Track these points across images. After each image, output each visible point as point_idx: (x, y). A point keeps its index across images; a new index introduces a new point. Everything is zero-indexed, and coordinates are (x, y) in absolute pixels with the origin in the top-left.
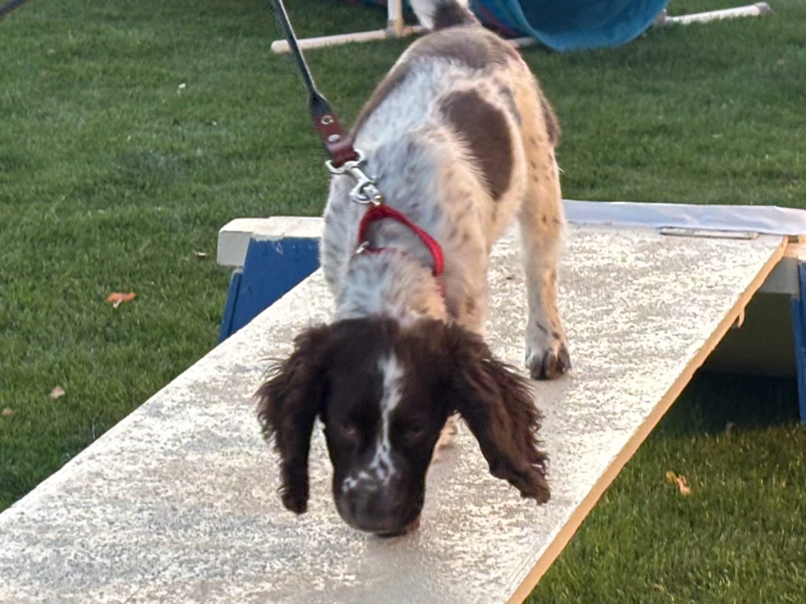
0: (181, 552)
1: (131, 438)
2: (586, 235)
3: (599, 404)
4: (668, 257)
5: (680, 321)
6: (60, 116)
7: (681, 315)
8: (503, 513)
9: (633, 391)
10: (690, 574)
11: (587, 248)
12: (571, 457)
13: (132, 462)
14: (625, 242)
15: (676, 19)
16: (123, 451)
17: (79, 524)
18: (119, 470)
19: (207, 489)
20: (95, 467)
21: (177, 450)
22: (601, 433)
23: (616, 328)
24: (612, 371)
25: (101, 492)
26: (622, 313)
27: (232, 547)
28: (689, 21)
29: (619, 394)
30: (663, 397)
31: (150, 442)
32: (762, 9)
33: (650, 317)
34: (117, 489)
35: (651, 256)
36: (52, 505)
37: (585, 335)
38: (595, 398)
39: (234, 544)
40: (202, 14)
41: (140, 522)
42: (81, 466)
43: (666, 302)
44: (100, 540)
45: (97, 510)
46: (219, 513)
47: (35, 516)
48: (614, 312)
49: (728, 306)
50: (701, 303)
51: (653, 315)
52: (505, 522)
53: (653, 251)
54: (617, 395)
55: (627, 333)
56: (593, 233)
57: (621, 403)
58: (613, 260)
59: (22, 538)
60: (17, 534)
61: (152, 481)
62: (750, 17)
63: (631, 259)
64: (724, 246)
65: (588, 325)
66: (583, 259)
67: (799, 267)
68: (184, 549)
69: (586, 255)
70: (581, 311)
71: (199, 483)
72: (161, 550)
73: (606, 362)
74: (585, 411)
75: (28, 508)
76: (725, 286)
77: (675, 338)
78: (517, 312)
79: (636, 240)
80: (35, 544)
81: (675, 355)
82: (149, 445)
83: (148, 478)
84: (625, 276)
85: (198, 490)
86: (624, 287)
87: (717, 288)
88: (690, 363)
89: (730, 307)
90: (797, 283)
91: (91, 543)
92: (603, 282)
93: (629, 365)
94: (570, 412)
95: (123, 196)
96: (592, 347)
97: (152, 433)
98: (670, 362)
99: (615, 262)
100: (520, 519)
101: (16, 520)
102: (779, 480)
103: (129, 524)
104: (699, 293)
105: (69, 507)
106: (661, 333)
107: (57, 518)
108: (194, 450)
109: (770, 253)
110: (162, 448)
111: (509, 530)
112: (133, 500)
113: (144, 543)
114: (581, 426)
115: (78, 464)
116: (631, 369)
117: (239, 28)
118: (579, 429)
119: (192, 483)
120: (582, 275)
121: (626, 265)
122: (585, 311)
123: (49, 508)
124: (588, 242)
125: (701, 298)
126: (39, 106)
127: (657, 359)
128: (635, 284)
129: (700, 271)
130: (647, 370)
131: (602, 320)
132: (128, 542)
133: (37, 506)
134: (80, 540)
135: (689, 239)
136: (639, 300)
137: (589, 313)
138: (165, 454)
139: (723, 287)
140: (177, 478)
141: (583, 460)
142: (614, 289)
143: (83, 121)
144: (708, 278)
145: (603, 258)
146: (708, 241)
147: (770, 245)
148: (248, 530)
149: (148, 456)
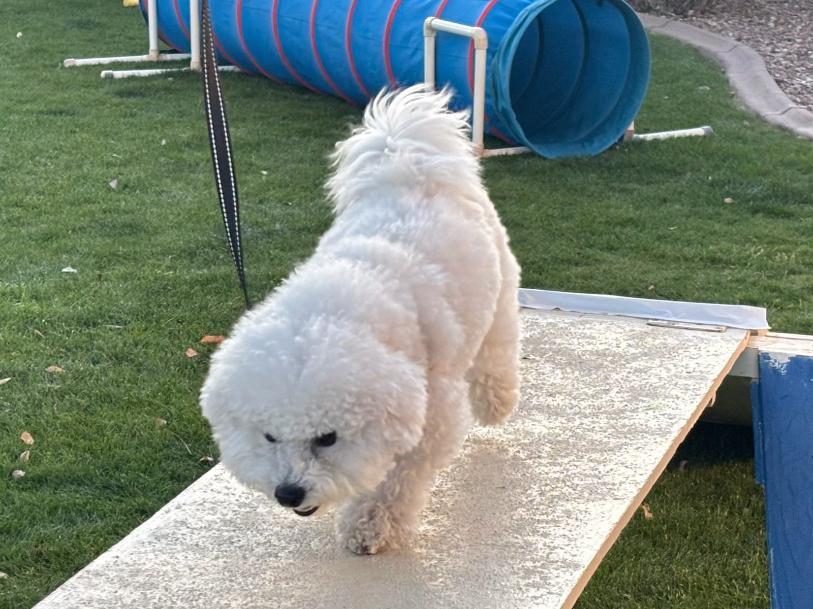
0: (249, 599)
1: (212, 490)
2: (587, 322)
3: (600, 475)
4: (653, 345)
5: (666, 402)
6: (173, 194)
7: (666, 397)
8: (522, 574)
9: (628, 464)
10: (653, 587)
11: (588, 334)
12: (578, 523)
13: (212, 512)
14: (619, 330)
15: (641, 136)
16: (204, 502)
17: (164, 568)
18: (200, 520)
19: (274, 541)
20: (180, 516)
21: (250, 503)
22: (603, 502)
23: (613, 407)
24: (611, 445)
25: (185, 539)
26: (617, 392)
27: (292, 596)
28: (651, 139)
29: (617, 466)
30: (654, 471)
31: (228, 494)
32: (707, 131)
33: (641, 398)
34: (197, 537)
35: (640, 343)
36: (143, 550)
37: (588, 411)
38: (597, 469)
39: (294, 593)
40: (284, 118)
41: (216, 568)
42: (169, 514)
43: (654, 385)
44: (181, 585)
45: (180, 556)
46: (282, 563)
47: (128, 560)
48: (611, 392)
49: (704, 391)
50: (682, 387)
51: (643, 396)
52: (522, 583)
53: (641, 339)
54: (615, 467)
55: (623, 411)
56: (592, 321)
57: (619, 475)
58: (609, 345)
59: (115, 581)
60: (111, 576)
61: (227, 531)
62: (697, 137)
63: (624, 345)
64: (699, 337)
65: (590, 403)
66: (584, 343)
67: (759, 356)
68: (251, 596)
69: (587, 340)
70: (584, 390)
71: (267, 534)
72: (232, 596)
73: (605, 437)
74: (589, 481)
75: (122, 552)
76: (701, 372)
77: (662, 417)
78: (532, 389)
79: (628, 329)
80: (126, 586)
81: (662, 432)
82: (226, 497)
83: (224, 528)
84: (619, 360)
85: (266, 540)
86: (618, 370)
87: (694, 374)
88: (675, 441)
89: (706, 391)
90: (757, 370)
91: (174, 586)
92: (601, 364)
93: (623, 441)
94: (576, 481)
95: (218, 258)
96: (593, 422)
97: (229, 486)
98: (659, 439)
99: (610, 348)
100: (536, 580)
101: (112, 564)
102: (722, 510)
103: (207, 570)
104: (680, 378)
105: (157, 553)
106: (651, 412)
107: (147, 562)
108: (264, 503)
109: (736, 345)
110: (237, 500)
111: (527, 590)
112: (211, 547)
113: (218, 589)
114: (586, 495)
115: (167, 512)
116: (626, 444)
117: (310, 131)
118: (584, 497)
119: (261, 534)
120: (584, 358)
121: (620, 350)
122: (587, 390)
123: (140, 553)
124: (588, 329)
125: (682, 382)
126: (157, 186)
127: (647, 435)
128: (627, 368)
129: (680, 358)
130: (639, 445)
131: (602, 398)
132: (205, 588)
133: (129, 551)
134: (164, 584)
135: (670, 329)
136: (631, 382)
137: (590, 392)
138: (240, 507)
139: (699, 374)
140: (249, 529)
141: (589, 527)
142: (610, 371)
143: (190, 199)
144: (687, 365)
145: (601, 344)
146: (686, 332)
147: (736, 338)
148: (306, 580)
149: (225, 508)
